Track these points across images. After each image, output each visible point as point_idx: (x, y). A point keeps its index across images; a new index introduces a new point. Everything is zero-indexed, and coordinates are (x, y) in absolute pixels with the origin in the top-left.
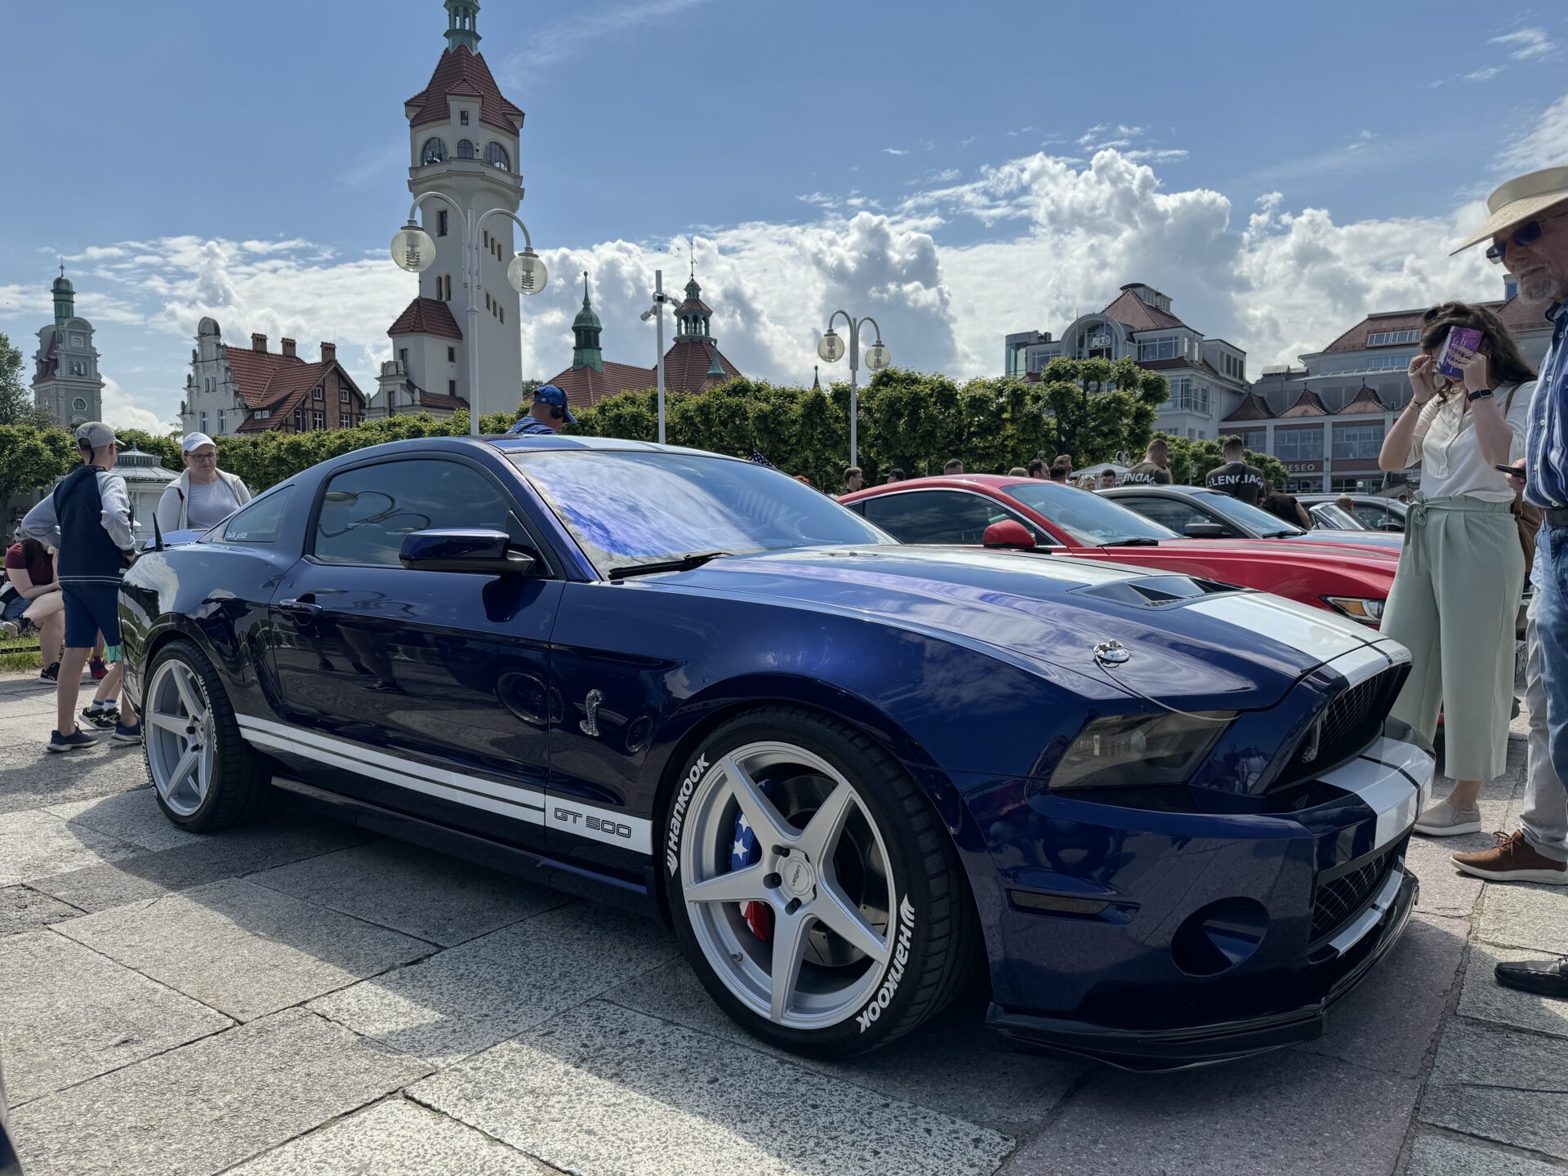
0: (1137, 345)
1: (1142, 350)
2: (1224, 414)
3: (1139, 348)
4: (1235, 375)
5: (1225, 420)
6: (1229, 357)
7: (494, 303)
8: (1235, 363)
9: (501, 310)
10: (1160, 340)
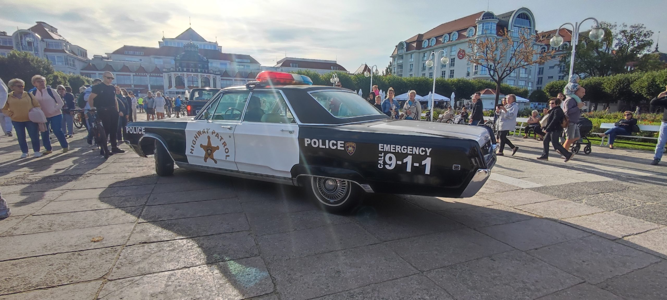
0: (45, 43)
1: (48, 45)
2: (81, 68)
3: (47, 44)
4: (84, 57)
5: (82, 70)
6: (81, 51)
8: (84, 53)
10: (55, 43)
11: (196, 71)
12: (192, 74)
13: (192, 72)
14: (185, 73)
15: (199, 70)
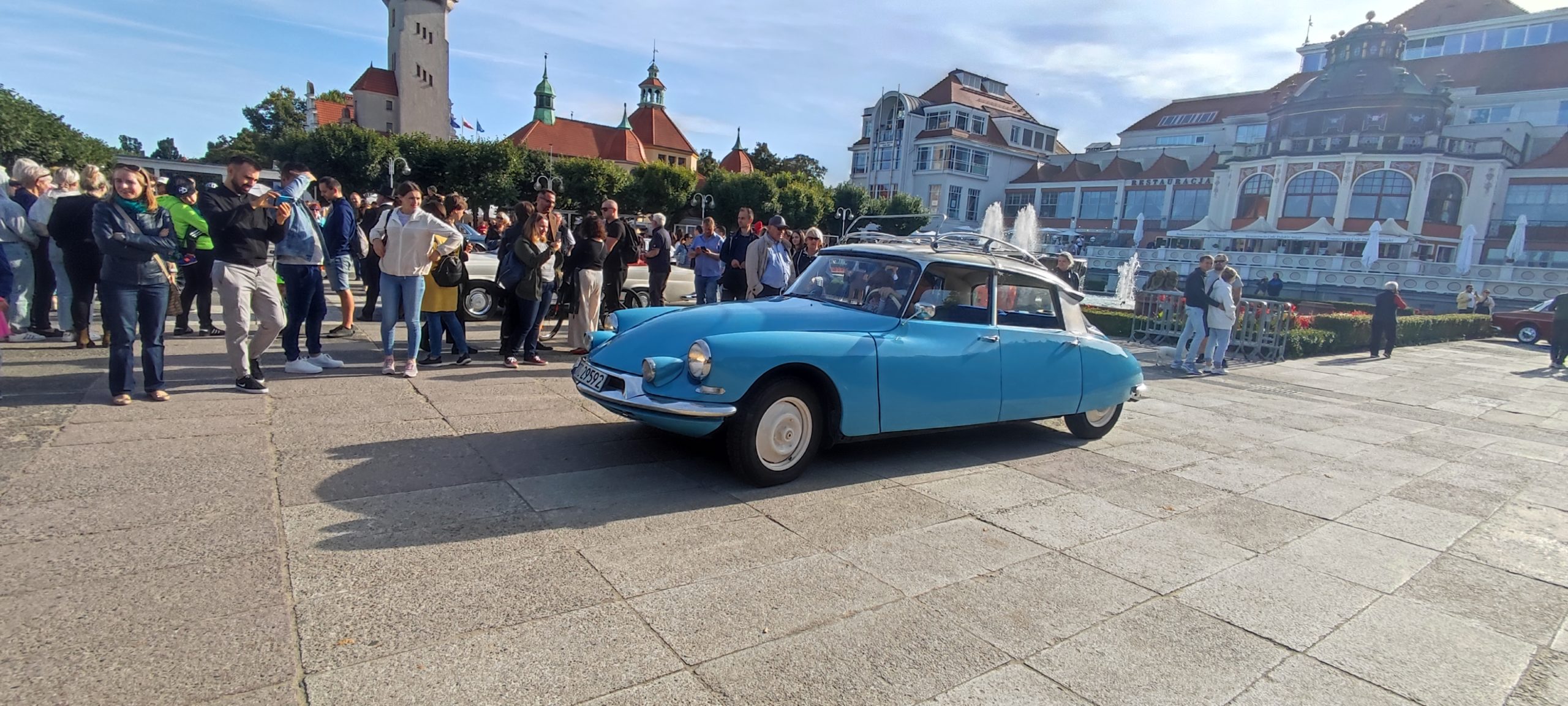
0: (926, 117)
2: (1014, 178)
4: (1039, 146)
5: (1011, 182)
6: (1028, 131)
7: (425, 72)
8: (1043, 136)
9: (431, 76)
11: (1342, 147)
12: (1316, 161)
13: (1319, 151)
14: (1280, 162)
15: (1354, 141)
